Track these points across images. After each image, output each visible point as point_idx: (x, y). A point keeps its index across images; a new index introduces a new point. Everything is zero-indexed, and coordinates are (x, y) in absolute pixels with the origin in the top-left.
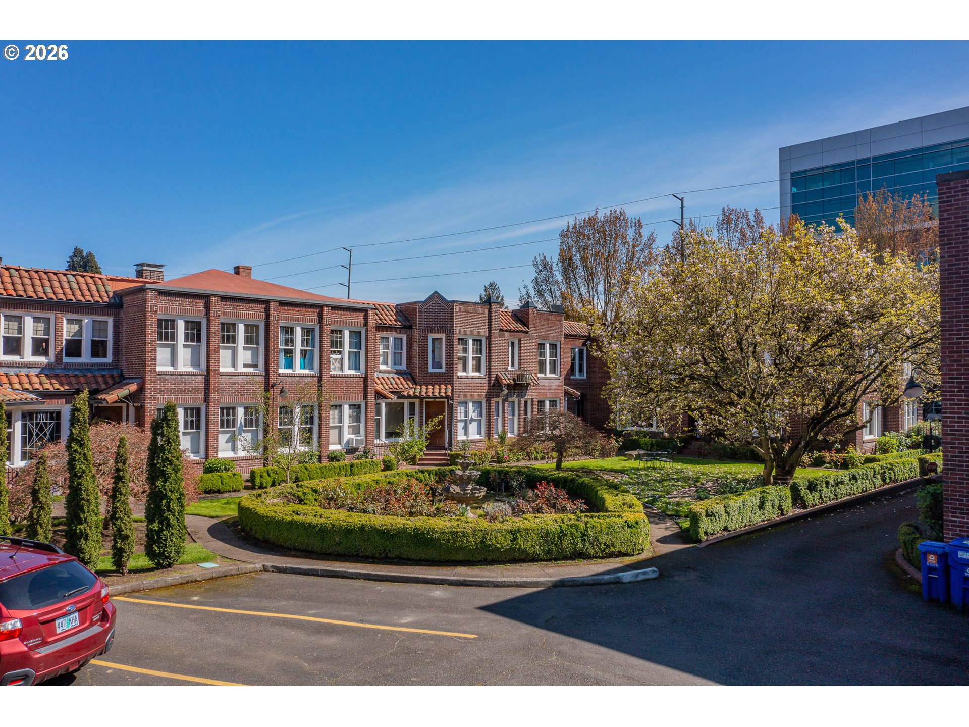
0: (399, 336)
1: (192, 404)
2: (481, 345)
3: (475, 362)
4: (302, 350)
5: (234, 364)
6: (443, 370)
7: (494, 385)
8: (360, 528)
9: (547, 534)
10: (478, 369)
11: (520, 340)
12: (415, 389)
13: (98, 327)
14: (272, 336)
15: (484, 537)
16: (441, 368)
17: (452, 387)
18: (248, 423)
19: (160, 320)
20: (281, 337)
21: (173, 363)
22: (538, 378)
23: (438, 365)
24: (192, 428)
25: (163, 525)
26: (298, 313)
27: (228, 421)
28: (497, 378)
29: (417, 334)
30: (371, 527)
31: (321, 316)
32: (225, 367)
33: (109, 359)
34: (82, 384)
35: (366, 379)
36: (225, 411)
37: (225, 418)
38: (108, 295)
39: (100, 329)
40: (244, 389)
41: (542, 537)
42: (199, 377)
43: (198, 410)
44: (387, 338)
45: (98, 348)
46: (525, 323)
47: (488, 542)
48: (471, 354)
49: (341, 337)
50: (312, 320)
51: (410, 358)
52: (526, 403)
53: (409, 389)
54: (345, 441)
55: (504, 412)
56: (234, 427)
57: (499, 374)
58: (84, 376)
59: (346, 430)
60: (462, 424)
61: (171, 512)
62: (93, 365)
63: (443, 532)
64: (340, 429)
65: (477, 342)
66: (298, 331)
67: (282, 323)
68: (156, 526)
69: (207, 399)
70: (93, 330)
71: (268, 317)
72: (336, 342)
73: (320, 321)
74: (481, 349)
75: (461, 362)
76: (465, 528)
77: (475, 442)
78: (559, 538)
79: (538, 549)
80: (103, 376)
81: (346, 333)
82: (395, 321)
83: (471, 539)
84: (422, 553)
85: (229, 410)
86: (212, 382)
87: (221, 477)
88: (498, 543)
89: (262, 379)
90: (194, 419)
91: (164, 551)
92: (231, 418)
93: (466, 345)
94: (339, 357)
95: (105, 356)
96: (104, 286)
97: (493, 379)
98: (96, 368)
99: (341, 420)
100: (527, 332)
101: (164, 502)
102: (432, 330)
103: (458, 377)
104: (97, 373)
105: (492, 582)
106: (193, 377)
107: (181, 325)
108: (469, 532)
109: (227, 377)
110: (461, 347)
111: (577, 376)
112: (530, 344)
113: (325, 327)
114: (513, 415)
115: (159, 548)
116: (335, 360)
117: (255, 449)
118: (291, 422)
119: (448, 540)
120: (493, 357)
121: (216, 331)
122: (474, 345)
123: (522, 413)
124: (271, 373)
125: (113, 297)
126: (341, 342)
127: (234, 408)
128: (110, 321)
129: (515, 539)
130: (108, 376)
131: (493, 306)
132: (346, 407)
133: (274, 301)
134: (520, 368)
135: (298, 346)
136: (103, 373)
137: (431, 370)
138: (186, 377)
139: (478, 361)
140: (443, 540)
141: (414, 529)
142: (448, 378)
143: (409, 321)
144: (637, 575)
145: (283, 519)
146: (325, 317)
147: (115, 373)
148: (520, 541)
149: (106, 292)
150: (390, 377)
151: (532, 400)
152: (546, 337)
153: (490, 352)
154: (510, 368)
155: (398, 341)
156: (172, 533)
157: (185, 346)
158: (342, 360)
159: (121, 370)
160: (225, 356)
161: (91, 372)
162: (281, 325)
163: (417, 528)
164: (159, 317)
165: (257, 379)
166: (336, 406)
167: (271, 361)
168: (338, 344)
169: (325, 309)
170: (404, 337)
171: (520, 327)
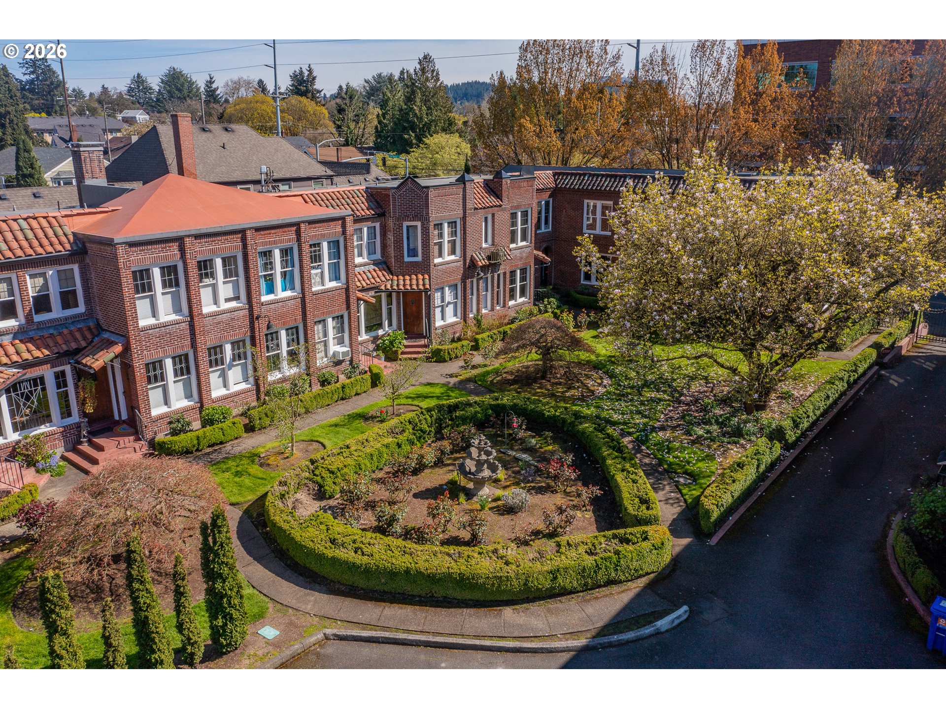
0: (373, 225)
1: (180, 352)
2: (456, 227)
3: (450, 244)
4: (281, 272)
5: (216, 302)
6: (419, 259)
7: (469, 267)
8: (405, 571)
9: (584, 570)
10: (453, 252)
11: (493, 215)
12: (392, 280)
13: (65, 278)
14: (251, 266)
15: (526, 580)
16: (417, 256)
17: (430, 277)
18: (237, 357)
19: (134, 273)
20: (260, 262)
21: (154, 314)
22: (510, 250)
23: (413, 252)
24: (182, 374)
25: (226, 620)
26: (274, 236)
27: (216, 360)
28: (472, 260)
29: (391, 223)
30: (417, 571)
31: (298, 233)
32: (208, 308)
33: (82, 308)
34: (60, 345)
35: (347, 290)
36: (212, 351)
37: (213, 358)
38: (68, 239)
39: (66, 279)
40: (229, 325)
41: (579, 573)
42: (183, 324)
43: (186, 356)
44: (361, 230)
45: (68, 299)
46: (499, 196)
47: (530, 584)
48: (446, 238)
49: (319, 251)
50: (289, 240)
51: (384, 246)
52: (499, 275)
53: (387, 281)
54: (331, 353)
55: (478, 290)
56: (223, 364)
57: (474, 255)
58: (60, 334)
59: (331, 342)
60: (440, 309)
61: (233, 607)
62: (66, 318)
63: (488, 577)
64: (326, 344)
65: (452, 224)
66: (277, 253)
67: (260, 249)
68: (220, 622)
69: (194, 345)
70: (59, 280)
71: (245, 246)
72: (315, 256)
73: (299, 239)
74: (456, 231)
75: (437, 247)
76: (508, 573)
77: (452, 325)
78: (595, 572)
79: (575, 584)
80: (80, 330)
81: (325, 245)
82: (368, 209)
83: (515, 582)
84: (467, 595)
85: (216, 349)
86: (197, 328)
87: (222, 429)
88: (539, 584)
89: (246, 312)
90: (183, 365)
91: (230, 641)
92: (219, 356)
93: (441, 230)
94: (319, 271)
95: (77, 306)
96: (60, 226)
97: (468, 261)
98: (70, 321)
99: (325, 334)
100: (500, 206)
101: (225, 600)
102: (407, 218)
103: (435, 266)
104: (72, 328)
105: (547, 649)
106: (177, 326)
107: (156, 273)
108: (513, 575)
109: (210, 318)
110: (436, 232)
111: (543, 230)
112: (503, 217)
113: (303, 245)
114: (487, 291)
115: (225, 639)
116: (316, 274)
117: (246, 380)
118: (278, 346)
119: (493, 585)
120: (468, 238)
121: (193, 272)
122: (449, 227)
123: (495, 287)
124: (255, 304)
125: (75, 242)
126: (319, 255)
127: (221, 346)
128: (76, 268)
129: (555, 578)
130: (85, 329)
131: (468, 184)
132: (330, 320)
133: (250, 229)
134: (493, 244)
135: (278, 269)
136: (79, 326)
137: (407, 259)
138: (170, 327)
139: (453, 243)
140: (488, 585)
141: (459, 574)
142: (424, 267)
143: (381, 207)
144: (673, 621)
145: (324, 554)
146: (303, 235)
147: (91, 324)
148: (560, 580)
149: (66, 235)
150: (366, 271)
151: (505, 274)
152: (517, 207)
153: (465, 233)
154: (484, 245)
155: (372, 230)
156: (236, 625)
157: (163, 294)
158: (322, 273)
159: (97, 320)
160: (206, 294)
161: (67, 328)
162: (258, 251)
163: (461, 573)
164: (133, 269)
165: (241, 313)
166: (320, 322)
167: (253, 292)
168: (316, 258)
169: (302, 225)
170: (377, 225)
171: (493, 201)
